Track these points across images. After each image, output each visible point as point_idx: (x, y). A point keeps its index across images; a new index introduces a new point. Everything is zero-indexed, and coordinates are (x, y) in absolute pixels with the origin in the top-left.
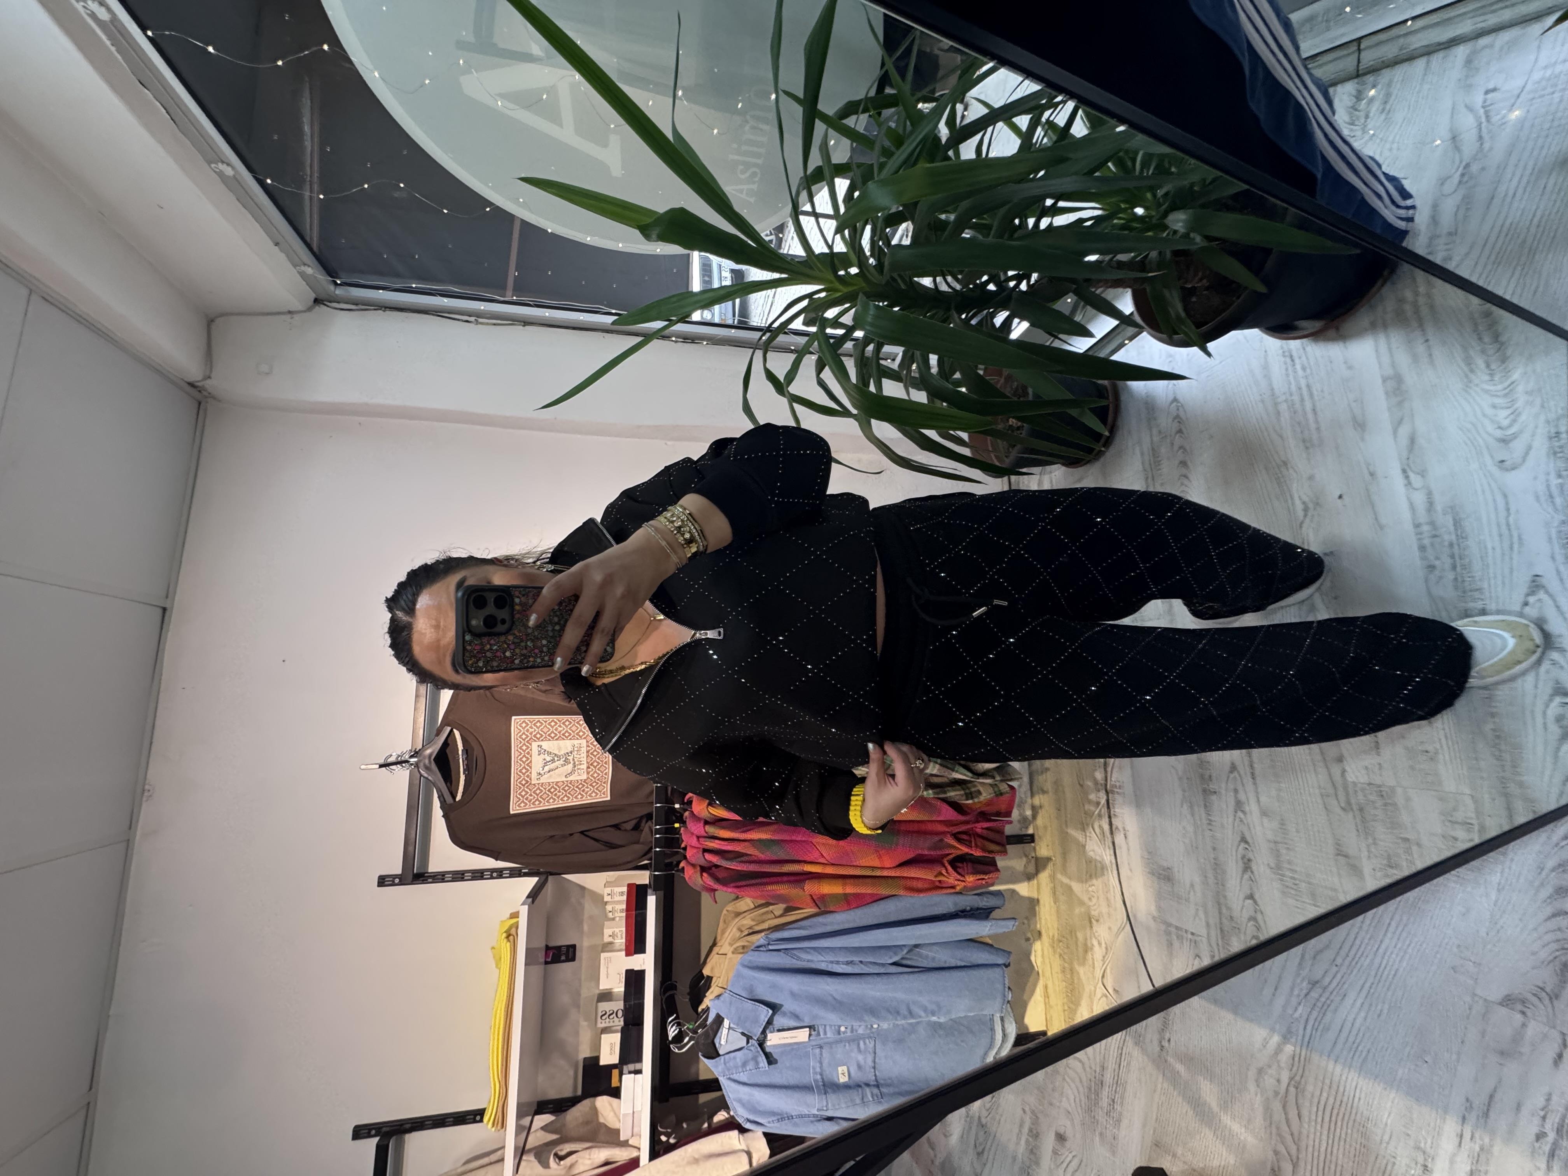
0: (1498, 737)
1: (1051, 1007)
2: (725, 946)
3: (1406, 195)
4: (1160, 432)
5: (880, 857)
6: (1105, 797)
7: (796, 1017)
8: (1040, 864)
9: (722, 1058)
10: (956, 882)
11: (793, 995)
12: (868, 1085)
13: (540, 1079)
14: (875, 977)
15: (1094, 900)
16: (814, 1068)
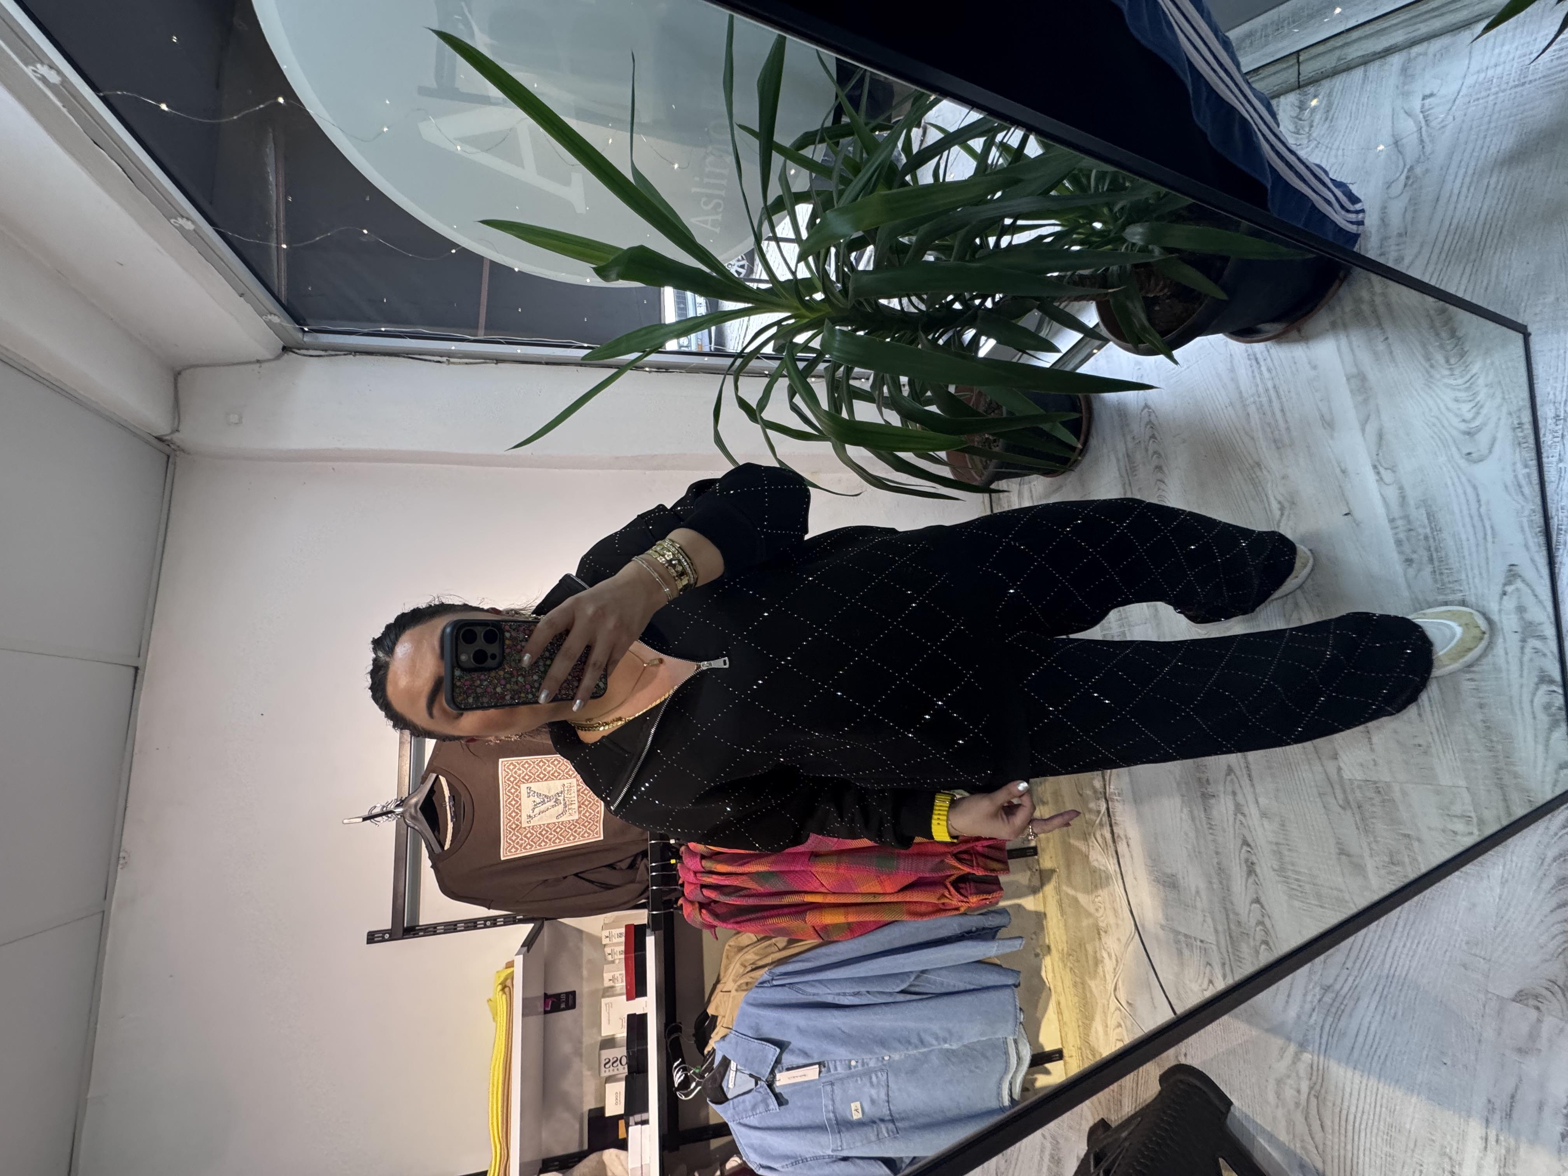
0: (1488, 728)
1: (1065, 1023)
2: (729, 983)
3: (1354, 200)
4: (1133, 438)
5: (881, 883)
6: (1105, 806)
7: (805, 1054)
8: (1044, 877)
9: (731, 1102)
10: (960, 904)
11: (800, 1031)
12: (882, 1120)
13: (544, 1135)
14: (883, 1007)
15: (1101, 911)
16: (826, 1106)
